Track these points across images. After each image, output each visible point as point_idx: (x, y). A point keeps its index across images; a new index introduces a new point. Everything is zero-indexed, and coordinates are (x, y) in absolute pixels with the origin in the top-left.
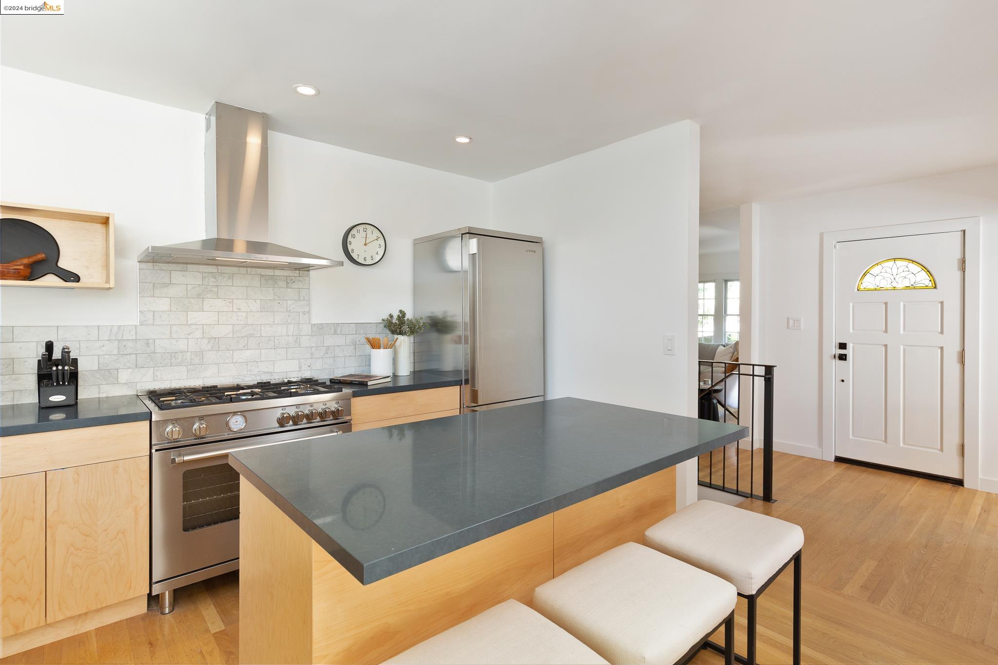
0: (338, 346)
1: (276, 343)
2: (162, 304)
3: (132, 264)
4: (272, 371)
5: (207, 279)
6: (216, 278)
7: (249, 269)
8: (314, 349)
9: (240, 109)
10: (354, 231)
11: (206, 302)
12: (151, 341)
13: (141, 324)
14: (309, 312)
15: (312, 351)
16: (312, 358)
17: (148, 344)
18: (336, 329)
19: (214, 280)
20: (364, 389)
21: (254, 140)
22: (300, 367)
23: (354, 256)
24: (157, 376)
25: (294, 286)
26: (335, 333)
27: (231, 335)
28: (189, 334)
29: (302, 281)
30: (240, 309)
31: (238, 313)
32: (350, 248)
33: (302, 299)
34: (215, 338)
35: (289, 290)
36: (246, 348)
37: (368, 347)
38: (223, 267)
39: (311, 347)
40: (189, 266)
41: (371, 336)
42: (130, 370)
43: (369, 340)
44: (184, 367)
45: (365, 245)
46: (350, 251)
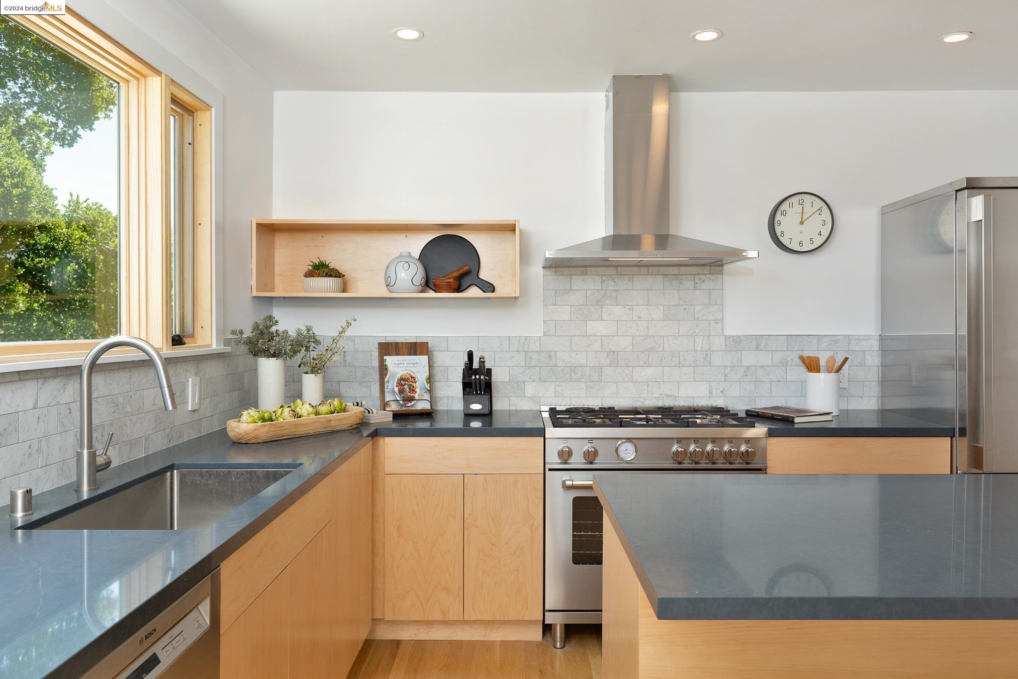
0: (762, 366)
1: (680, 361)
2: (563, 313)
3: (537, 270)
4: (676, 394)
5: (606, 284)
6: (615, 282)
7: (651, 268)
8: (729, 369)
9: (638, 77)
10: (785, 206)
11: (604, 310)
12: (553, 353)
13: (544, 335)
14: (722, 320)
15: (726, 372)
16: (726, 381)
17: (550, 356)
18: (758, 342)
19: (613, 283)
20: (789, 426)
21: (660, 108)
22: (711, 393)
23: (785, 241)
24: (558, 392)
25: (704, 286)
26: (757, 348)
27: (630, 349)
28: (588, 346)
29: (713, 280)
30: (640, 318)
31: (639, 322)
32: (778, 230)
33: (714, 302)
34: (614, 352)
35: (698, 292)
36: (647, 364)
37: (803, 369)
38: (622, 268)
39: (725, 367)
40: (588, 269)
41: (806, 354)
42: (535, 383)
43: (802, 359)
44: (584, 384)
45: (802, 223)
46: (779, 234)
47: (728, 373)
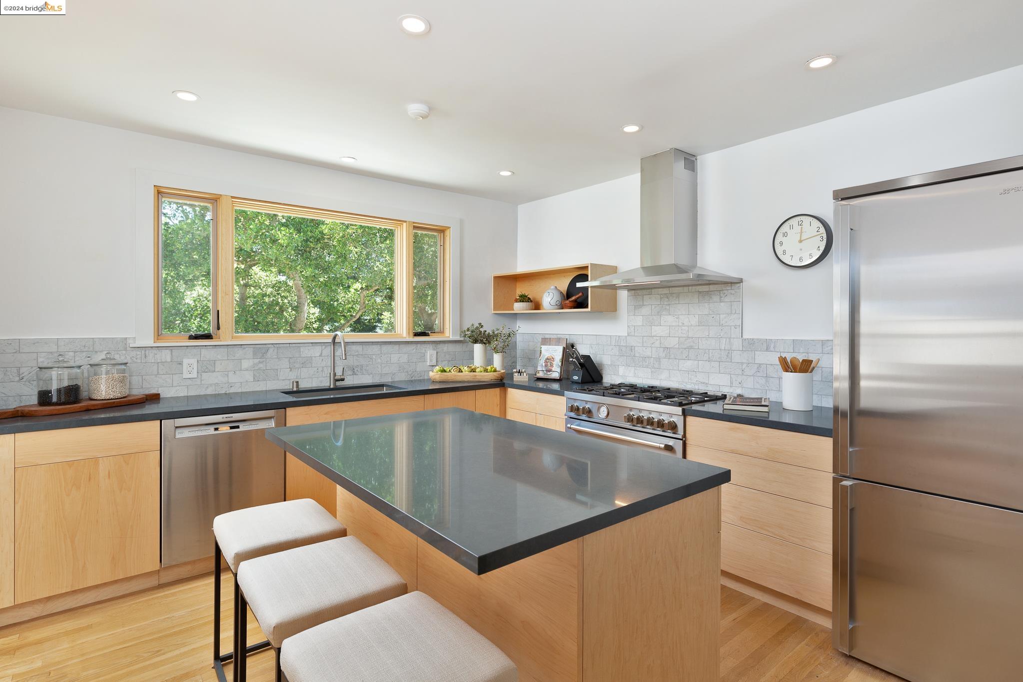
1: (710, 356)
2: (639, 321)
3: (626, 293)
4: (707, 382)
6: (668, 298)
8: (744, 366)
11: (662, 318)
12: (633, 348)
13: (628, 335)
14: (741, 326)
16: (743, 374)
17: (632, 349)
18: (768, 345)
19: (667, 300)
22: (732, 383)
25: (726, 299)
27: (677, 346)
28: (653, 344)
29: (733, 294)
30: (683, 324)
31: (683, 327)
32: (781, 250)
33: (734, 312)
34: (668, 348)
35: (722, 304)
36: (688, 358)
39: (742, 364)
40: (653, 290)
42: (624, 367)
44: (650, 370)
45: (801, 241)
46: (780, 253)
47: (744, 369)
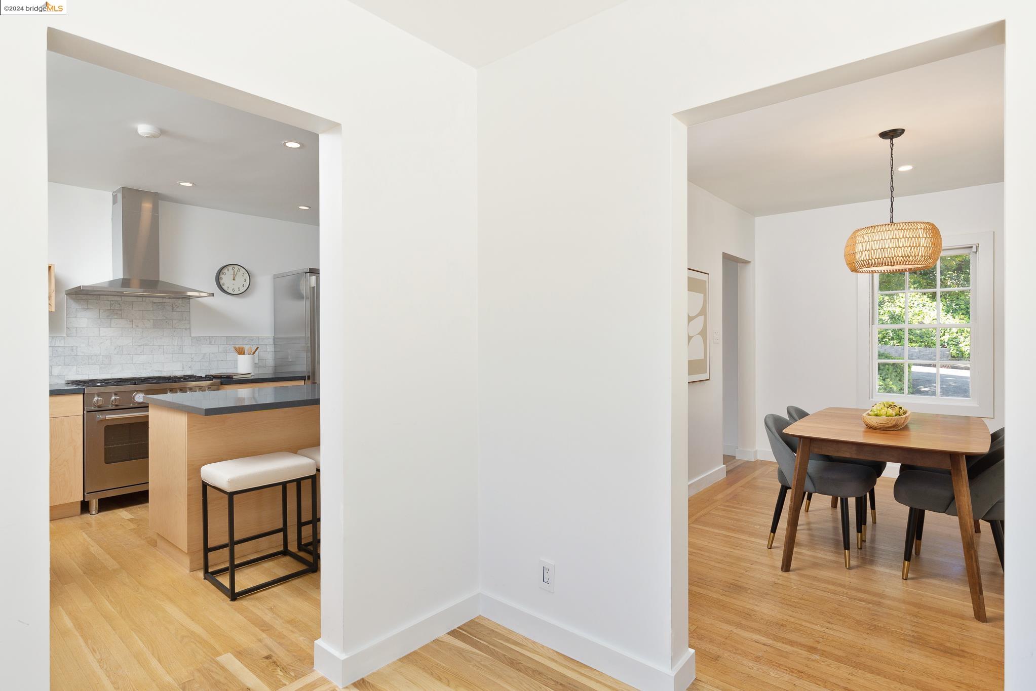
0: (213, 353)
2: (82, 323)
3: (63, 296)
5: (114, 305)
6: (120, 305)
7: (144, 298)
8: (193, 355)
9: (139, 191)
10: (225, 270)
11: (113, 321)
12: (74, 348)
13: (68, 336)
14: (190, 329)
16: (192, 361)
17: (72, 350)
21: (147, 206)
22: (183, 367)
23: (225, 288)
24: (78, 371)
25: (178, 310)
26: (210, 343)
29: (184, 308)
30: (138, 326)
32: (222, 282)
33: (184, 319)
34: (120, 346)
35: (175, 313)
37: (236, 354)
38: (125, 297)
39: (191, 354)
40: (100, 296)
41: (237, 346)
43: (236, 349)
44: (98, 366)
46: (222, 284)
47: (193, 358)
